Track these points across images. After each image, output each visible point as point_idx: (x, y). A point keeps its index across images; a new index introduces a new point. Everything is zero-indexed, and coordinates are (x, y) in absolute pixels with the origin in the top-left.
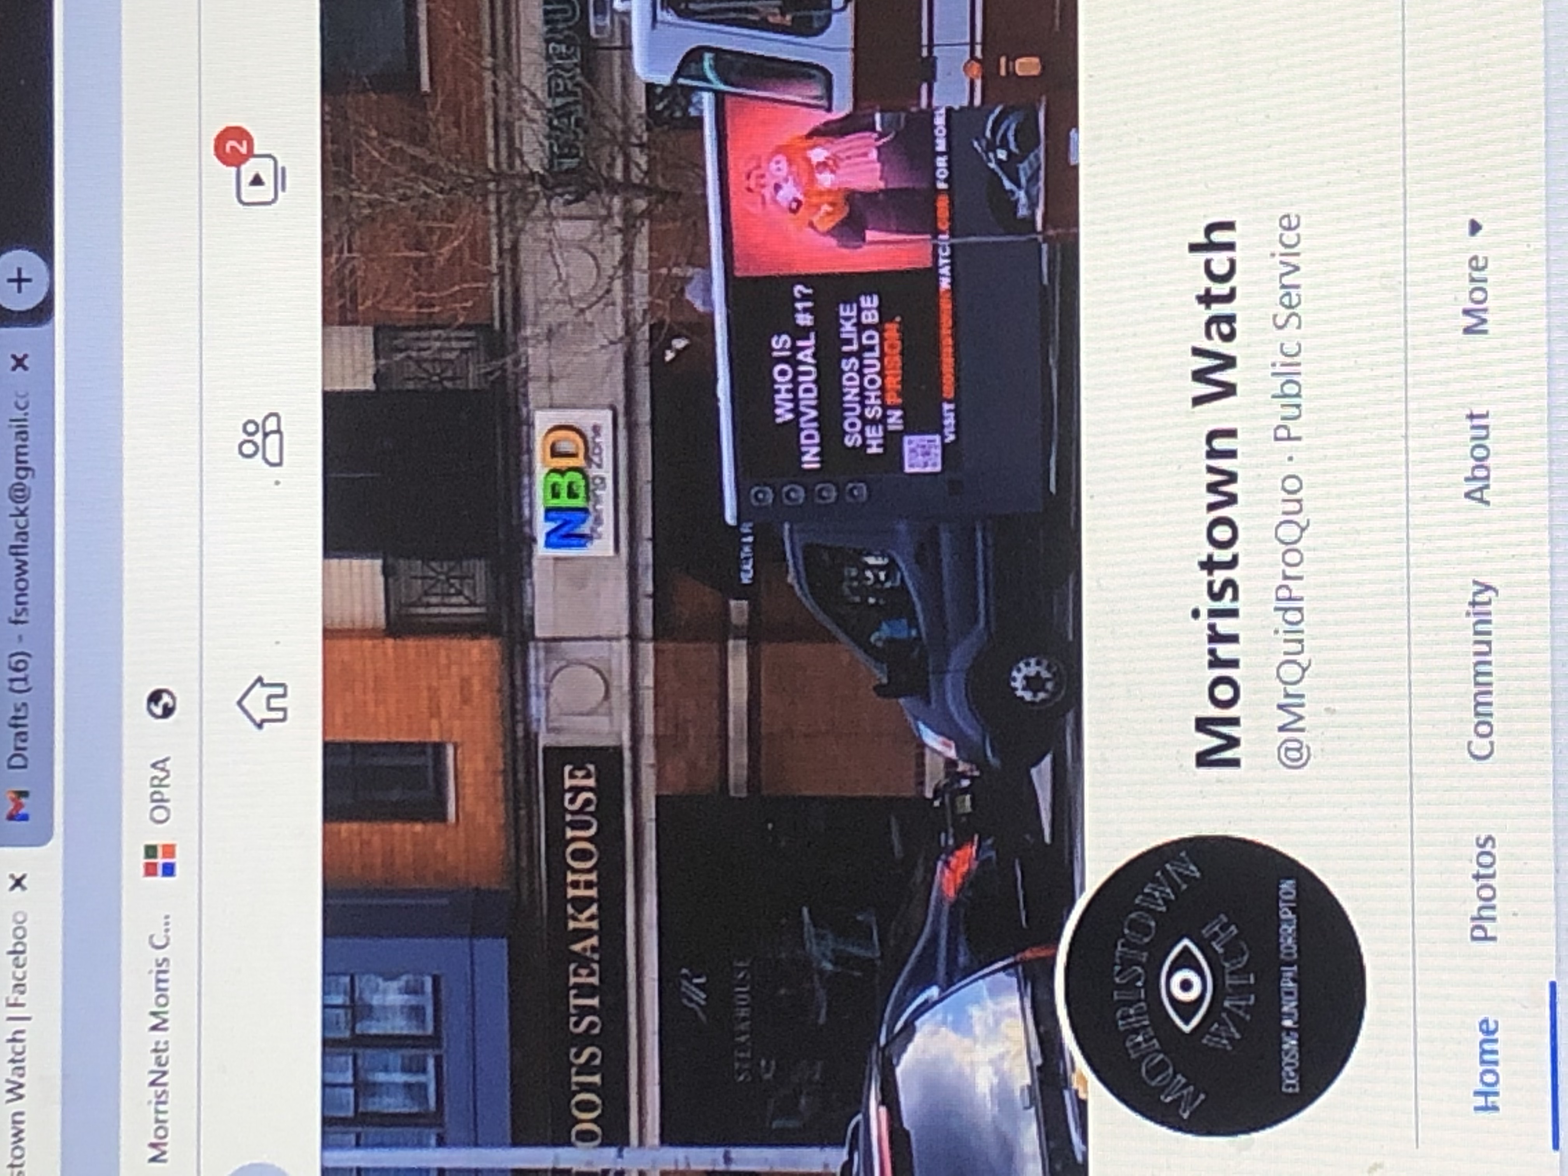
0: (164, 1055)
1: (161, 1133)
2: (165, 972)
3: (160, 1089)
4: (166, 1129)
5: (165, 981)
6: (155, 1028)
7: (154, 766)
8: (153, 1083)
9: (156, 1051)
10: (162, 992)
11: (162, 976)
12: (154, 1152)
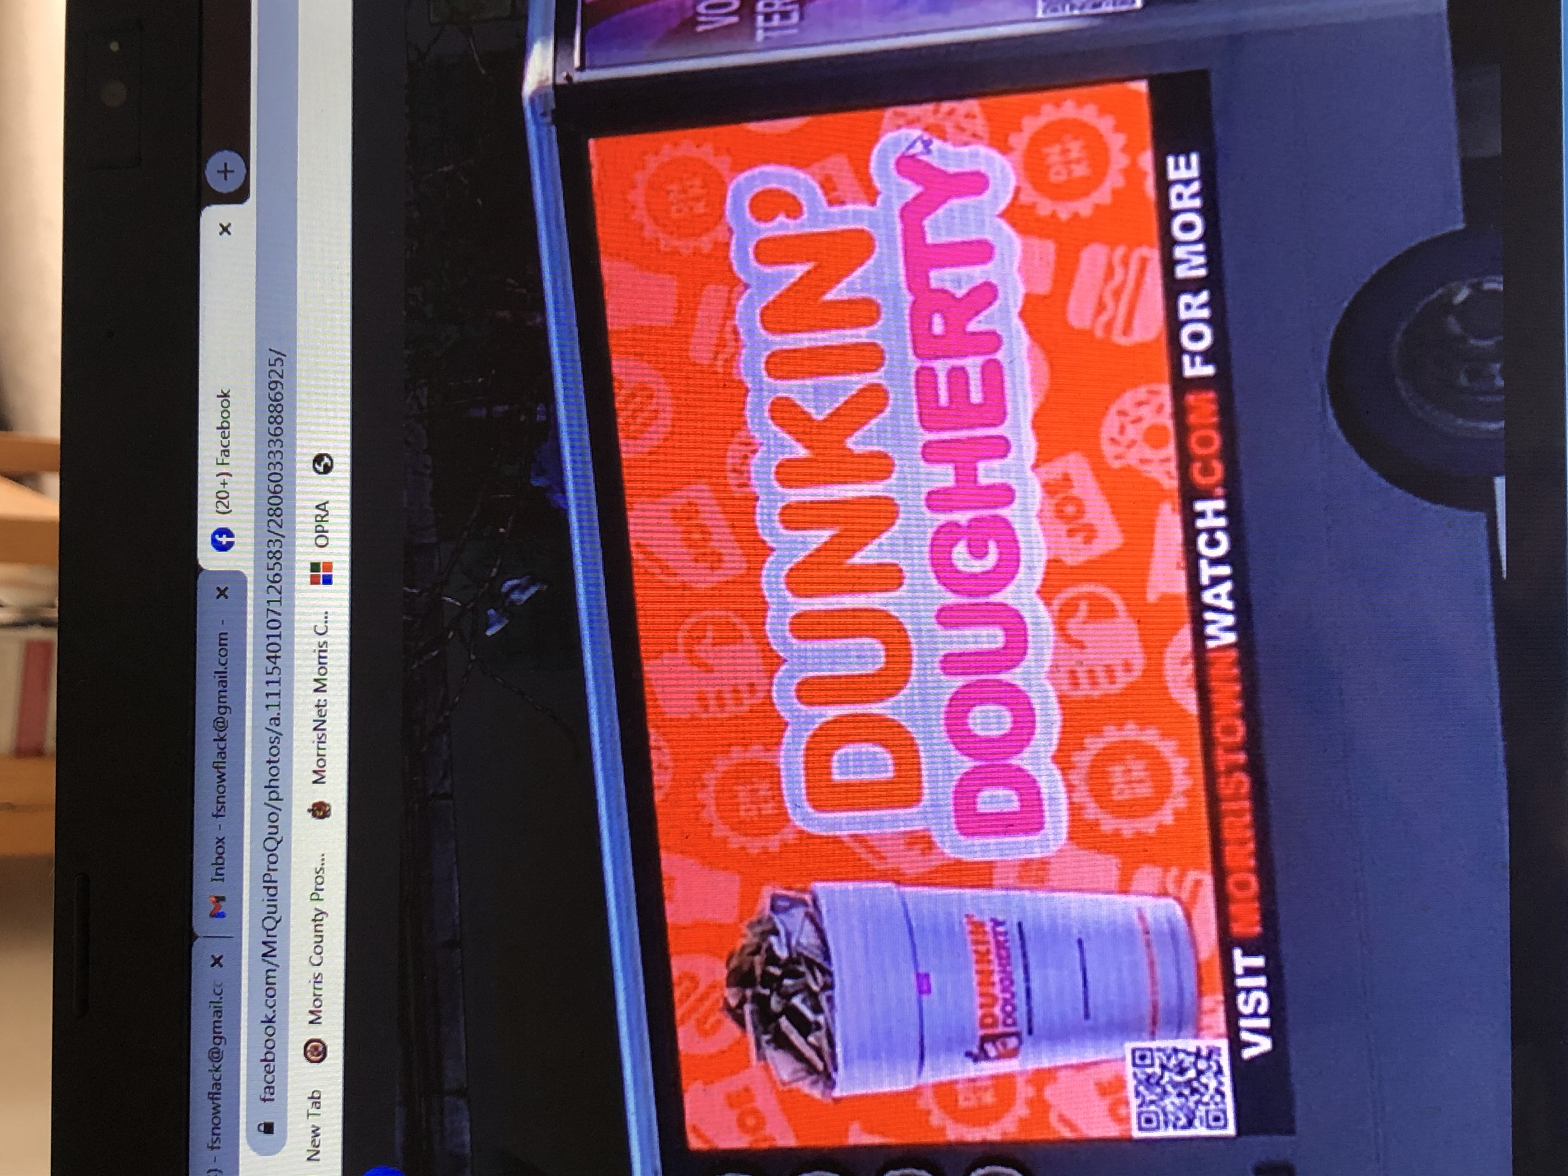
0: (324, 709)
1: (321, 763)
2: (325, 651)
3: (320, 733)
4: (325, 761)
5: (325, 657)
6: (316, 690)
7: (317, 507)
8: (315, 729)
9: (318, 706)
10: (322, 665)
11: (322, 654)
12: (316, 777)
